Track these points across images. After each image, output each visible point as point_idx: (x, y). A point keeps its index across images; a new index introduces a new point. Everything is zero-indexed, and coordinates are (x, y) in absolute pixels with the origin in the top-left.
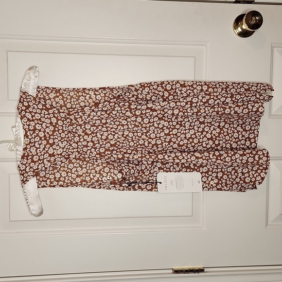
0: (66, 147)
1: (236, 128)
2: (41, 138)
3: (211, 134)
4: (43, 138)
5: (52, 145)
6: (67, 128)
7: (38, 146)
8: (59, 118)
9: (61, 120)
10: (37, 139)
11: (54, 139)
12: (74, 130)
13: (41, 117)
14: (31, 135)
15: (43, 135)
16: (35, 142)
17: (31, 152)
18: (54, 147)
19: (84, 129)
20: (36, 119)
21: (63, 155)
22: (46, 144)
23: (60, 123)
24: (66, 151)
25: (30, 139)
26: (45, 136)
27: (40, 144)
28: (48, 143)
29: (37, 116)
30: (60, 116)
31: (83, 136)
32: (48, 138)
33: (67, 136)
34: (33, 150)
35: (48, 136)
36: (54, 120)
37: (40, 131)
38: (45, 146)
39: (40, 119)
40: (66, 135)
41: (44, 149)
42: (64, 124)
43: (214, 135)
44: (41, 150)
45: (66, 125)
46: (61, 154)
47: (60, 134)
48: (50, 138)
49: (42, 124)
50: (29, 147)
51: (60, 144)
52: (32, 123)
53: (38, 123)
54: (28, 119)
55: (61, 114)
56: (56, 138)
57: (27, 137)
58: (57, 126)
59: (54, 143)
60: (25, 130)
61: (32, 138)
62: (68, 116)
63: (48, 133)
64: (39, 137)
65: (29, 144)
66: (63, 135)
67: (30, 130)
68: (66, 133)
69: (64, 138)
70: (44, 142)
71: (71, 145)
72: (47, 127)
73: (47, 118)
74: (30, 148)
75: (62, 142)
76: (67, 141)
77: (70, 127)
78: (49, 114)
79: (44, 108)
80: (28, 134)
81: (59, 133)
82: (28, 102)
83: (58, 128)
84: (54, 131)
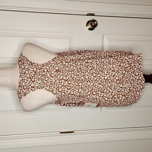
0: (41, 83)
1: (131, 74)
2: (28, 78)
3: (118, 77)
4: (29, 78)
5: (33, 82)
6: (42, 73)
7: (26, 82)
8: (38, 68)
9: (38, 69)
10: (26, 78)
11: (34, 79)
12: (45, 74)
13: (29, 67)
14: (23, 76)
15: (29, 76)
16: (25, 79)
17: (22, 85)
18: (35, 83)
20: (26, 68)
21: (39, 87)
22: (30, 81)
23: (38, 71)
24: (40, 86)
25: (22, 78)
27: (27, 81)
28: (31, 80)
29: (27, 67)
30: (38, 67)
31: (50, 78)
32: (31, 78)
34: (24, 84)
35: (31, 77)
36: (35, 69)
37: (27, 74)
38: (30, 82)
39: (28, 68)
40: (41, 77)
41: (29, 83)
42: (40, 71)
43: (120, 78)
44: (28, 84)
45: (41, 71)
46: (38, 87)
47: (38, 76)
48: (33, 78)
49: (29, 71)
50: (21, 82)
51: (38, 82)
52: (24, 70)
53: (27, 70)
54: (22, 68)
55: (39, 66)
56: (36, 78)
57: (21, 77)
58: (37, 72)
59: (35, 80)
60: (20, 73)
61: (23, 77)
62: (42, 67)
63: (31, 75)
64: (27, 77)
65: (21, 80)
66: (39, 77)
67: (22, 73)
68: (41, 76)
69: (40, 78)
70: (30, 80)
71: (43, 82)
72: (31, 72)
73: (32, 68)
74: (22, 83)
75: (39, 80)
76: (41, 80)
77: (43, 73)
78: (32, 66)
79: (31, 63)
80: (22, 75)
81: (37, 76)
83: (37, 73)
84: (35, 75)
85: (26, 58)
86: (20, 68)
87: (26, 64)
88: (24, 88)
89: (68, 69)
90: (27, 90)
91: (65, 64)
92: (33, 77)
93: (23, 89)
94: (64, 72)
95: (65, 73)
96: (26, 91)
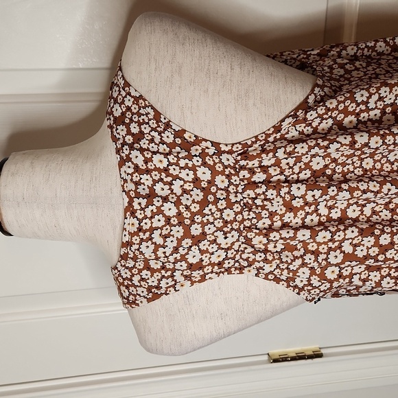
0: (236, 247)
2: (168, 219)
4: (174, 221)
6: (240, 197)
7: (160, 241)
8: (219, 168)
9: (222, 173)
10: (159, 221)
11: (203, 225)
12: (258, 202)
13: (170, 164)
14: (142, 209)
15: (174, 211)
16: (152, 230)
17: (141, 253)
18: (204, 245)
19: (288, 198)
20: (156, 169)
21: (226, 265)
23: (221, 181)
24: (233, 258)
25: (140, 221)
26: (179, 214)
28: (187, 234)
29: (159, 161)
30: (221, 162)
32: (187, 222)
33: (239, 217)
34: (148, 250)
35: (186, 214)
36: (204, 174)
37: (165, 199)
38: (180, 241)
39: (166, 170)
40: (236, 214)
41: (176, 250)
42: (230, 183)
44: (168, 251)
45: (237, 186)
46: (220, 264)
47: (221, 211)
48: (193, 222)
49: (171, 184)
50: (136, 240)
51: (221, 240)
52: (146, 180)
53: (161, 180)
54: (137, 168)
55: (224, 157)
56: (209, 222)
57: (133, 214)
58: (213, 189)
60: (127, 193)
61: (146, 217)
62: (243, 163)
63: (187, 208)
64: (164, 215)
65: (136, 234)
66: (229, 215)
67: (138, 196)
68: (237, 208)
69: (231, 222)
70: (178, 232)
71: (248, 241)
72: (185, 191)
73: (186, 167)
74: (140, 244)
75: (225, 233)
76: (238, 230)
77: (248, 192)
78: (190, 157)
79: (178, 141)
80: (136, 206)
81: (219, 210)
82: (140, 124)
83: (214, 194)
84: (204, 203)
85: (149, 110)
86: (122, 163)
87: (152, 141)
88: (148, 267)
89: (375, 162)
90: (163, 277)
91: (367, 145)
92: (198, 218)
93: (145, 272)
94: (357, 189)
95: (364, 192)
96: (159, 281)
